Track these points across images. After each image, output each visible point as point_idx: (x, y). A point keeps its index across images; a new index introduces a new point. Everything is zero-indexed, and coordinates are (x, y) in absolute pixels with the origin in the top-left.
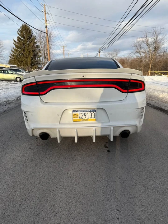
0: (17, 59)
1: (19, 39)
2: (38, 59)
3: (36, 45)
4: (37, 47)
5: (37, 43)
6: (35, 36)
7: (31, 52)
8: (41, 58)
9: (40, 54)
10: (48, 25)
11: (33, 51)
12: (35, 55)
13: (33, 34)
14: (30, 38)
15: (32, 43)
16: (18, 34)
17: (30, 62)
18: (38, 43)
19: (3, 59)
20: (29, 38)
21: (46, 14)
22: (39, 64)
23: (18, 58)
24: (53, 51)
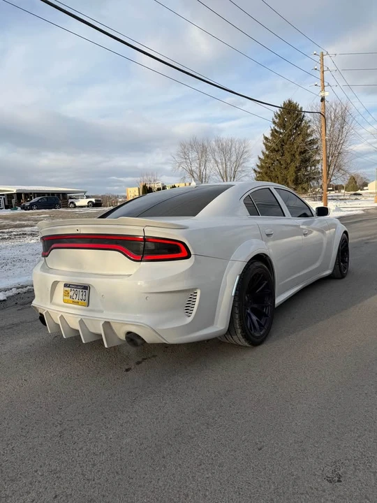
0: (266, 173)
1: (274, 133)
2: (313, 168)
3: (310, 138)
4: (313, 142)
5: (312, 136)
6: (310, 121)
7: (297, 156)
8: (319, 166)
9: (318, 158)
10: (326, 94)
11: (301, 153)
12: (306, 161)
13: (305, 118)
14: (298, 126)
15: (301, 138)
16: (274, 122)
17: (293, 178)
18: (314, 135)
19: (246, 176)
20: (296, 127)
21: (323, 72)
22: (314, 178)
23: (268, 172)
24: (351, 148)
